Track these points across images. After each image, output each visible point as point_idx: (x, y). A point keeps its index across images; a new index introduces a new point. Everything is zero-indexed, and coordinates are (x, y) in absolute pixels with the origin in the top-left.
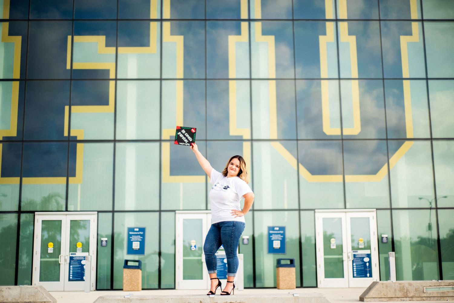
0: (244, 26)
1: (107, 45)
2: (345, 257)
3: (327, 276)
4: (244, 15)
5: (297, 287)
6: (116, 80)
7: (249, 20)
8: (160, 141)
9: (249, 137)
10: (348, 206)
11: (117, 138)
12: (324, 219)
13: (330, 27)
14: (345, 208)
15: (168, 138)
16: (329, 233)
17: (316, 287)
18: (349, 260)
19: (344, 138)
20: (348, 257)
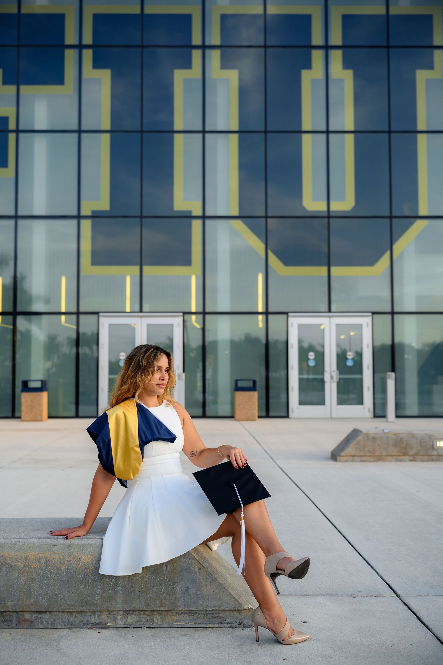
0: (197, 55)
1: (5, 83)
2: (327, 377)
3: (301, 403)
4: (196, 40)
5: (260, 417)
6: (17, 131)
7: (204, 47)
8: (79, 217)
9: (199, 213)
10: (333, 308)
11: (20, 213)
12: (300, 326)
13: (317, 56)
14: (330, 311)
15: (89, 213)
16: (306, 345)
17: (287, 416)
18: (332, 381)
19: (332, 214)
20: (332, 378)
